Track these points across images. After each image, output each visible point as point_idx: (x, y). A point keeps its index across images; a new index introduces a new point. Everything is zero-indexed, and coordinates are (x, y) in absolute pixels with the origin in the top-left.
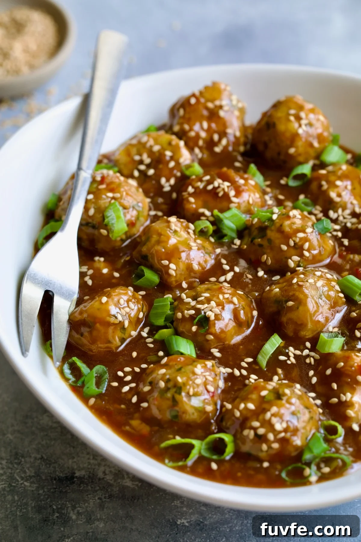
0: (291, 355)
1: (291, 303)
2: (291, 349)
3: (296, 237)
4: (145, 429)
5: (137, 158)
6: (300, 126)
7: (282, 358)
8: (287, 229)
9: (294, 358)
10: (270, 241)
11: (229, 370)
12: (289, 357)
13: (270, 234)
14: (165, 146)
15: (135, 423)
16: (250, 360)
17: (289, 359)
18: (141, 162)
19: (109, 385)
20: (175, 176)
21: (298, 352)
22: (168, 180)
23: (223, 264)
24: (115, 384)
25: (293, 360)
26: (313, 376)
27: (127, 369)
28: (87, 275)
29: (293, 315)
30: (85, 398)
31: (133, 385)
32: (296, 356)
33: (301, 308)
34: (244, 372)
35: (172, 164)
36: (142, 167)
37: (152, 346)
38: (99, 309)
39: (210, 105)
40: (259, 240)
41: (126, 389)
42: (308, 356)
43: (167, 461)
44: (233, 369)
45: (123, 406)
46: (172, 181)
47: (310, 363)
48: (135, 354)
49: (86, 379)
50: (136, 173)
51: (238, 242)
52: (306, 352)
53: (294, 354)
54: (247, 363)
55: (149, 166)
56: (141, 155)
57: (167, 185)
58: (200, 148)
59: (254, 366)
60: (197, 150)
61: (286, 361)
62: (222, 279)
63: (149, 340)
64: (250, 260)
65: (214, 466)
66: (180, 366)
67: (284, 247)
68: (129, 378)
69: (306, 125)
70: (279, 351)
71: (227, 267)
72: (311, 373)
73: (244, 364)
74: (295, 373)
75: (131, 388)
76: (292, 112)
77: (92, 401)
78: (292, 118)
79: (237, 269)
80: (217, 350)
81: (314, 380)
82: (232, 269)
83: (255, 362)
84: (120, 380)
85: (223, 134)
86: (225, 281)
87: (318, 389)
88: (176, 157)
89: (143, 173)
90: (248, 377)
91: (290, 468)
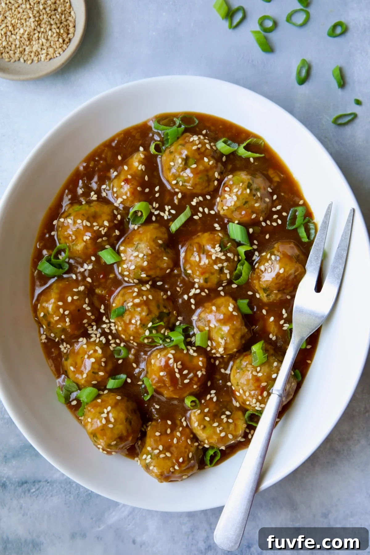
0: (167, 213)
1: (160, 242)
2: (166, 218)
3: (141, 300)
4: (271, 172)
5: (230, 421)
6: (108, 413)
7: (173, 212)
8: (145, 308)
9: (165, 210)
10: (158, 307)
12: (169, 211)
13: (156, 312)
14: (208, 426)
16: (195, 217)
18: (228, 417)
19: (288, 213)
20: (205, 400)
21: (162, 214)
22: (211, 399)
23: (194, 305)
24: (284, 214)
25: (167, 208)
26: (157, 192)
27: (274, 224)
28: (285, 319)
29: (160, 235)
30: (305, 205)
31: (274, 209)
32: (164, 211)
33: (154, 237)
34: (201, 209)
35: (206, 410)
36: (228, 413)
38: (286, 264)
39: (168, 454)
40: (165, 311)
41: (279, 208)
42: (156, 210)
43: (263, 145)
44: (209, 213)
45: (283, 194)
46: (208, 397)
47: (156, 203)
48: (267, 237)
49: (302, 221)
52: (156, 213)
53: (165, 213)
54: (197, 215)
55: (223, 413)
56: (227, 422)
57: (213, 395)
58: (182, 425)
60: (185, 424)
61: (171, 209)
62: (198, 292)
63: (255, 247)
64: (173, 303)
66: (245, 206)
67: (150, 297)
68: (275, 216)
69: (104, 413)
70: (174, 217)
71: (192, 301)
72: (157, 195)
73: (200, 215)
74: (167, 198)
75: (275, 207)
76: (111, 426)
77: (301, 202)
78: (112, 420)
79: (186, 297)
81: (157, 189)
82: (189, 298)
83: (192, 215)
84: (281, 217)
85: (164, 433)
86: (196, 289)
87: (157, 181)
88: (202, 415)
91: (192, 126)
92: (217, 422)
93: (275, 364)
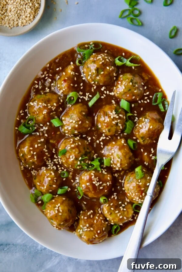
0: (87, 97)
1: (84, 113)
2: (86, 100)
3: (75, 145)
4: (143, 74)
5: (125, 209)
6: (59, 207)
7: (90, 96)
8: (77, 149)
9: (86, 95)
10: (84, 149)
11: (110, 94)
13: (83, 152)
14: (113, 213)
15: (146, 78)
16: (102, 97)
17: (88, 95)
18: (123, 207)
19: (153, 96)
20: (111, 199)
21: (84, 98)
22: (114, 198)
23: (103, 145)
24: (151, 97)
26: (81, 86)
27: (146, 102)
28: (152, 154)
29: (83, 109)
30: (162, 91)
33: (80, 111)
34: (105, 92)
35: (112, 204)
36: (123, 205)
37: (135, 112)
38: (154, 124)
39: (92, 229)
40: (88, 151)
41: (148, 93)
42: (81, 95)
43: (139, 59)
44: (109, 94)
45: (150, 86)
46: (112, 197)
47: (81, 92)
48: (142, 109)
49: (161, 100)
50: (126, 203)
51: (95, 157)
52: (81, 97)
54: (103, 96)
55: (121, 205)
56: (123, 210)
57: (115, 196)
58: (98, 213)
59: (101, 95)
60: (100, 212)
62: (104, 138)
63: (136, 115)
64: (92, 146)
65: (124, 54)
66: (129, 92)
67: (80, 143)
68: (146, 98)
69: (56, 207)
70: (91, 99)
71: (102, 143)
72: (82, 88)
73: (105, 95)
74: (88, 89)
75: (146, 93)
76: (60, 214)
77: (160, 90)
78: (61, 211)
79: (98, 142)
80: (113, 103)
81: (81, 84)
82: (100, 142)
83: (101, 96)
84: (149, 98)
85: (89, 217)
86: (103, 137)
87: (81, 81)
88: (109, 207)
89: (123, 203)
90: (104, 90)
91: (99, 48)
92: (118, 210)
93: (148, 178)
